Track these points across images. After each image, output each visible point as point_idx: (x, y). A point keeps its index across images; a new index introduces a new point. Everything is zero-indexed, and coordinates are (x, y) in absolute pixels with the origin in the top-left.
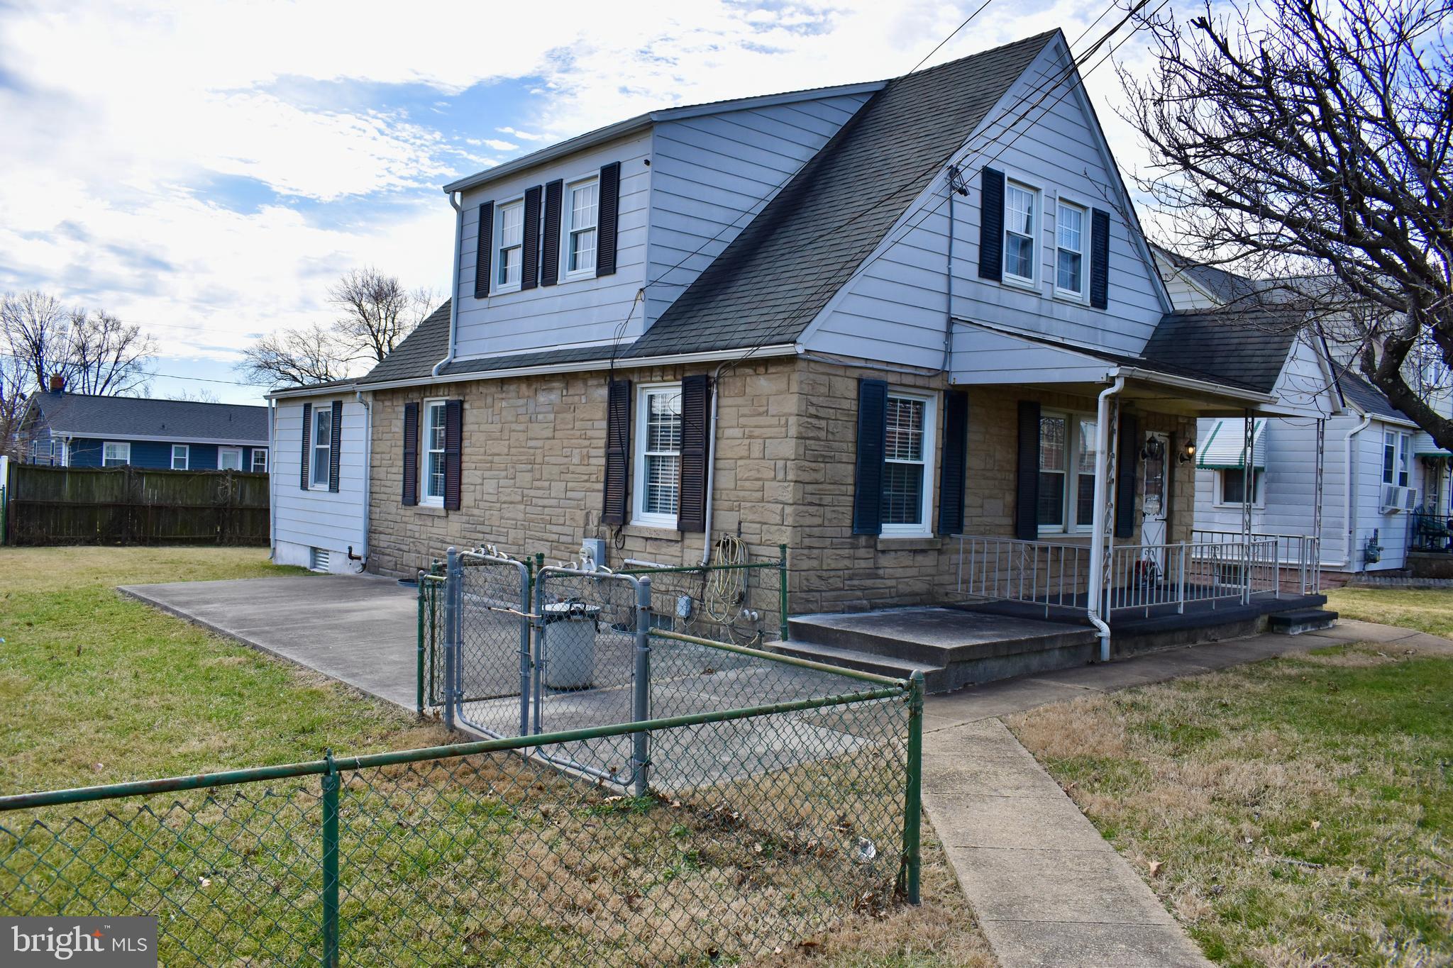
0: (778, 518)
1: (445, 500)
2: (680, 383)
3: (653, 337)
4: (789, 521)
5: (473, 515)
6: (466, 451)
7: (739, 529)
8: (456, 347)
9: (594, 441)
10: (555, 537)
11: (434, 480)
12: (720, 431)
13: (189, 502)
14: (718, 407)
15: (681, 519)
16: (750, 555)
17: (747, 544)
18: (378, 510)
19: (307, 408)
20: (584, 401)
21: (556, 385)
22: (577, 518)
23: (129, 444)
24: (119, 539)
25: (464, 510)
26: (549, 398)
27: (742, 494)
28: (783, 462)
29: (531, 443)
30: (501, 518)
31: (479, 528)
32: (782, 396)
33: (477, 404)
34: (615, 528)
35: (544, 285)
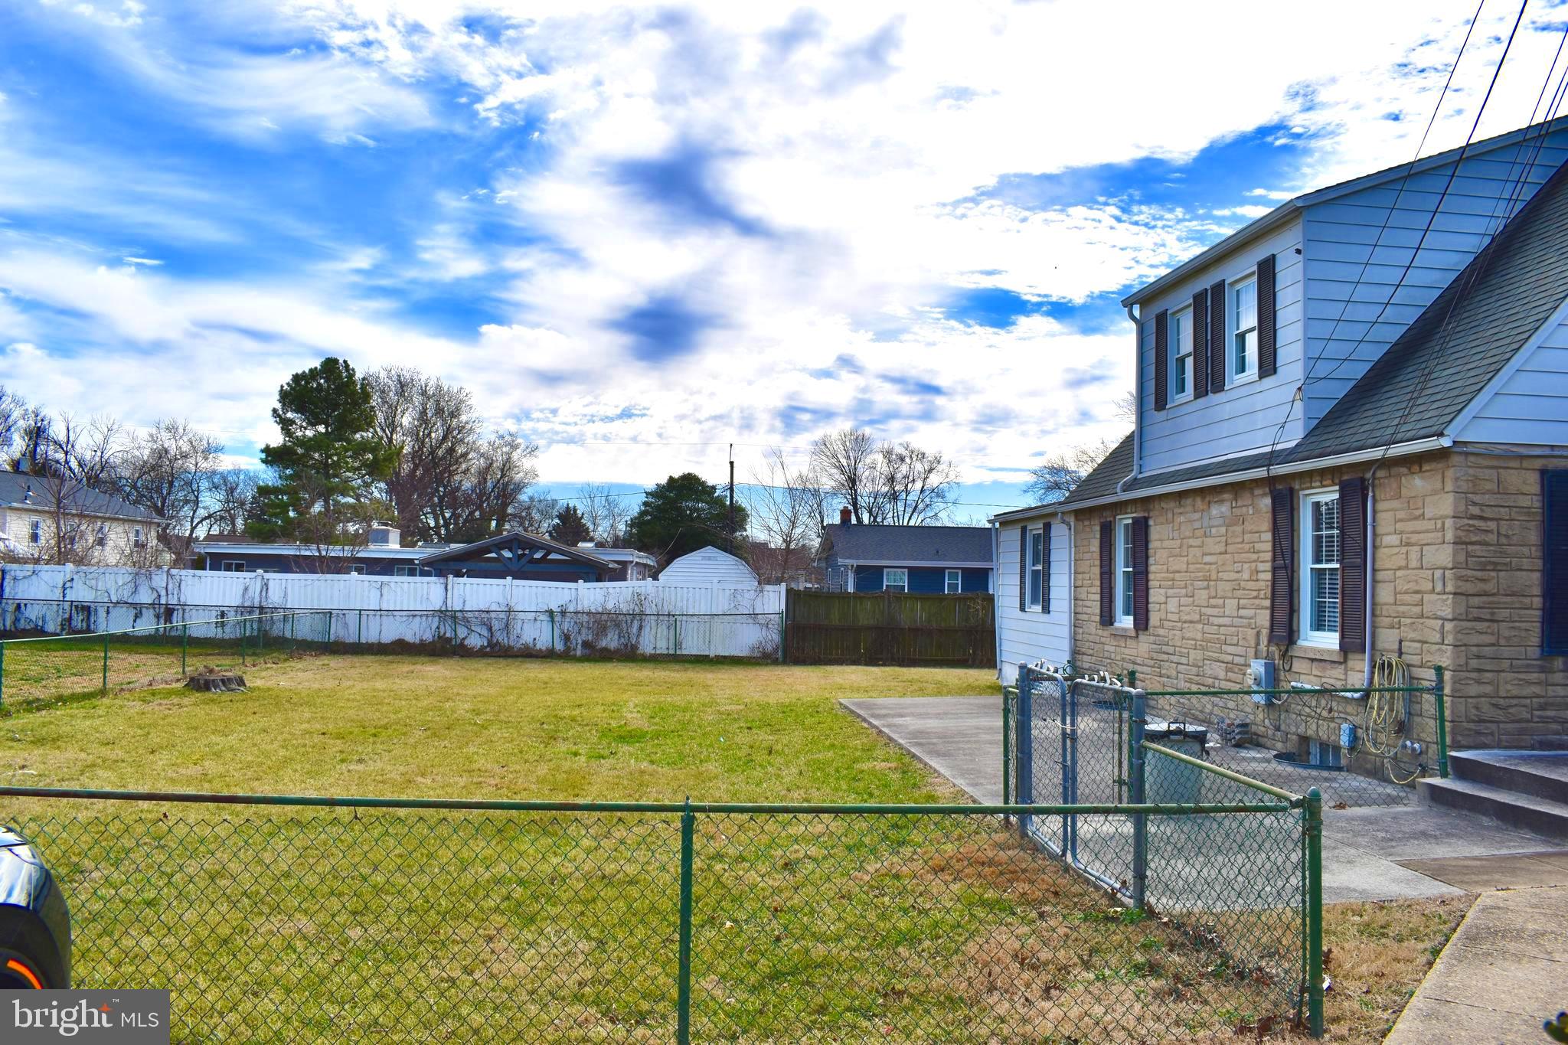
0: (1438, 636)
1: (1135, 620)
2: (1337, 488)
3: (1313, 439)
4: (1449, 639)
5: (1159, 636)
6: (1152, 568)
7: (1400, 649)
8: (1141, 462)
9: (1262, 555)
10: (1230, 658)
11: (1127, 599)
12: (1378, 539)
13: (943, 625)
14: (1374, 512)
15: (1342, 637)
16: (1411, 678)
17: (1409, 665)
18: (1081, 631)
19: (1024, 530)
20: (1251, 512)
21: (1226, 496)
22: (1249, 638)
23: (906, 570)
24: (881, 659)
25: (1151, 630)
26: (1220, 510)
27: (1401, 608)
28: (1441, 571)
29: (1207, 559)
30: (1183, 638)
31: (1165, 648)
32: (1437, 497)
33: (1162, 519)
34: (1283, 648)
35: (1214, 392)
